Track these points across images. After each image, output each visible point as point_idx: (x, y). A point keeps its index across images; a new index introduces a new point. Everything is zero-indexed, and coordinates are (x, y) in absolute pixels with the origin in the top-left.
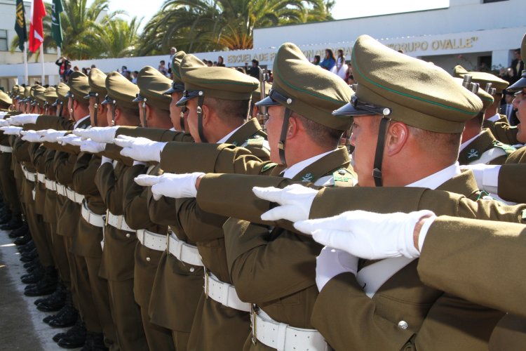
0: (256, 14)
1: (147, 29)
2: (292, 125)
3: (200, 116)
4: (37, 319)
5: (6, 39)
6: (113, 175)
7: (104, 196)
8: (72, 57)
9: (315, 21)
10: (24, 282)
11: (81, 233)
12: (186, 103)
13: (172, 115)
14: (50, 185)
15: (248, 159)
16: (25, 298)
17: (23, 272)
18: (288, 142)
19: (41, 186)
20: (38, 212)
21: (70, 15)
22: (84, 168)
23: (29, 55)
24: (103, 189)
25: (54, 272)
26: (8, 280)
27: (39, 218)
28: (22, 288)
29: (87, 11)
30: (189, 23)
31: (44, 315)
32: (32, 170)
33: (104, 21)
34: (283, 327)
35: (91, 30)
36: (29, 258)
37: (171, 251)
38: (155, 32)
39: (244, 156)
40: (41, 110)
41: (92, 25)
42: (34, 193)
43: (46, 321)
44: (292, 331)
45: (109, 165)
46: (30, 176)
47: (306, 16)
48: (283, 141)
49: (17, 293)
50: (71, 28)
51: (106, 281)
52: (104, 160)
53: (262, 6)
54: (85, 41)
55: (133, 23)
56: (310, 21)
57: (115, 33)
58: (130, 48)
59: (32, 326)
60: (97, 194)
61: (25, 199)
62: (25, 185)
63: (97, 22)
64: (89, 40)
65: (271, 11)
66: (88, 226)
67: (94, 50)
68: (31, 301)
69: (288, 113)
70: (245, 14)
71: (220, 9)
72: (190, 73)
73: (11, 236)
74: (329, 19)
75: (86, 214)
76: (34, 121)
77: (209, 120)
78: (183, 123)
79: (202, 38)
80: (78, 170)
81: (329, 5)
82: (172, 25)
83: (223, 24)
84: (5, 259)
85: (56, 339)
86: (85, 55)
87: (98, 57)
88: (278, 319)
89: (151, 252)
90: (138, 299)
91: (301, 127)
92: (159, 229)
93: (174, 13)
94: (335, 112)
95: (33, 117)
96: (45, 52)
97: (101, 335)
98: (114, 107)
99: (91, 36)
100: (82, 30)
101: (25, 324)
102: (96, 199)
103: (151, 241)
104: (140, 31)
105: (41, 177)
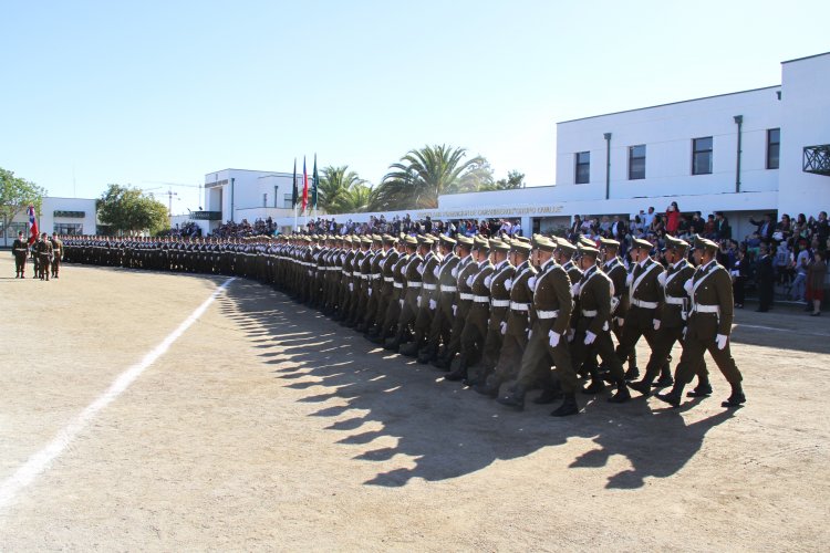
29: (343, 180)
30: (399, 190)
33: (353, 189)
35: (342, 195)
41: (345, 191)
50: (331, 193)
54: (338, 201)
57: (358, 197)
58: (364, 207)
63: (348, 190)
64: (340, 201)
67: (345, 208)
82: (387, 191)
86: (340, 210)
93: (390, 183)
99: (343, 198)
100: (337, 194)
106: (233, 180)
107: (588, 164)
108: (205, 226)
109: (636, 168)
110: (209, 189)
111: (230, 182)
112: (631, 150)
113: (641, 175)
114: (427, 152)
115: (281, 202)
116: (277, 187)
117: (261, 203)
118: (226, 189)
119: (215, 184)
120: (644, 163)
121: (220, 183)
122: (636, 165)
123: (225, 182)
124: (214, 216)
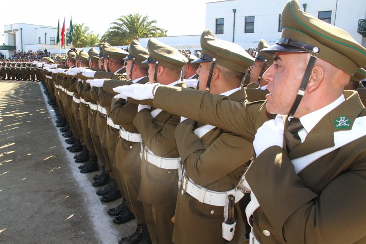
0: (140, 33)
1: (102, 37)
2: (135, 67)
3: (108, 64)
4: (60, 135)
5: (54, 41)
6: (82, 85)
7: (79, 93)
8: (76, 47)
9: (161, 36)
10: (56, 122)
11: (73, 105)
12: (104, 59)
13: (99, 64)
14: (63, 89)
15: (121, 78)
16: (57, 128)
17: (56, 119)
18: (133, 72)
19: (60, 90)
20: (60, 99)
21: (76, 32)
22: (73, 83)
23: (62, 46)
24: (79, 90)
25: (65, 120)
26: (51, 122)
27: (60, 101)
28: (55, 124)
29: (82, 31)
30: (117, 36)
31: (62, 133)
32: (57, 85)
33: (88, 35)
34: (128, 133)
35: (83, 38)
36: (58, 115)
37: (99, 110)
38: (105, 39)
39: (120, 77)
40: (60, 64)
41: (83, 36)
42: (58, 92)
43: (63, 135)
44: (131, 134)
45: (80, 82)
46: (57, 87)
47: (158, 35)
48: (131, 72)
49: (54, 126)
50: (76, 37)
51: (80, 121)
52: (79, 80)
53: (143, 31)
54: (81, 41)
55: (98, 35)
56: (159, 36)
57: (92, 39)
58: (96, 44)
59: (58, 137)
60: (77, 92)
61: (55, 94)
62: (55, 90)
63: (85, 35)
64: (82, 41)
65: (146, 32)
66: (75, 103)
67: (84, 44)
68: (58, 129)
69: (134, 63)
70: (137, 33)
71: (128, 31)
72: (105, 49)
73: (53, 108)
74: (166, 36)
75: (74, 99)
76: (56, 67)
77: (111, 65)
78: (102, 67)
79: (121, 41)
80: (71, 83)
81: (166, 31)
82: (111, 36)
83: (129, 36)
84: (51, 115)
85: (66, 141)
86: (81, 46)
87: (85, 47)
88: (127, 130)
89: (93, 111)
90: (89, 127)
91: (137, 67)
92: (95, 103)
93: (112, 32)
94: (142, 62)
95: (56, 65)
96: (67, 45)
97: (80, 140)
98: (82, 62)
99: (83, 40)
100: (80, 38)
101: (56, 136)
102: (76, 93)
103: (93, 107)
104: (100, 38)
105: (60, 87)
106: (21, 29)
107: (223, 24)
108: (6, 53)
109: (249, 28)
110: (7, 34)
111: (20, 30)
112: (246, 18)
113: (252, 31)
114: (131, 17)
115: (48, 41)
116: (46, 34)
117: (37, 41)
118: (18, 34)
119: (11, 31)
120: (253, 25)
121: (13, 30)
122: (249, 25)
123: (17, 30)
124: (11, 48)
